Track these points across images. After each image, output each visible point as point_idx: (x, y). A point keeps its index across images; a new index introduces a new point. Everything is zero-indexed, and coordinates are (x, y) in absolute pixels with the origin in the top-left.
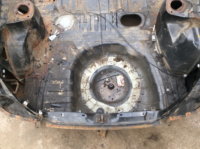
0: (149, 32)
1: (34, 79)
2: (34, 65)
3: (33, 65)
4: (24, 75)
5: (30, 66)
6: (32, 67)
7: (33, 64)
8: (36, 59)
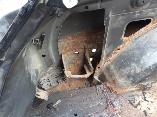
1: (104, 100)
2: (134, 93)
3: (132, 91)
4: (107, 81)
5: (128, 86)
6: (128, 90)
7: (135, 91)
8: (148, 94)
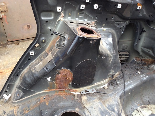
0: (84, 98)
